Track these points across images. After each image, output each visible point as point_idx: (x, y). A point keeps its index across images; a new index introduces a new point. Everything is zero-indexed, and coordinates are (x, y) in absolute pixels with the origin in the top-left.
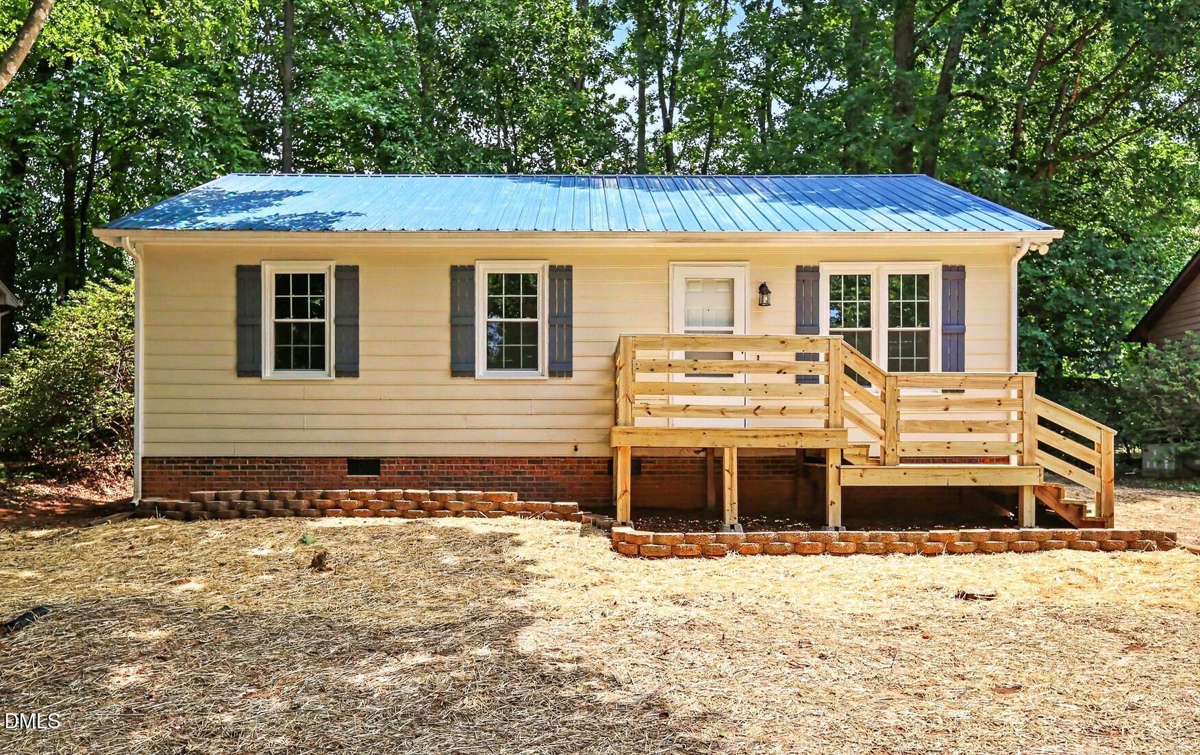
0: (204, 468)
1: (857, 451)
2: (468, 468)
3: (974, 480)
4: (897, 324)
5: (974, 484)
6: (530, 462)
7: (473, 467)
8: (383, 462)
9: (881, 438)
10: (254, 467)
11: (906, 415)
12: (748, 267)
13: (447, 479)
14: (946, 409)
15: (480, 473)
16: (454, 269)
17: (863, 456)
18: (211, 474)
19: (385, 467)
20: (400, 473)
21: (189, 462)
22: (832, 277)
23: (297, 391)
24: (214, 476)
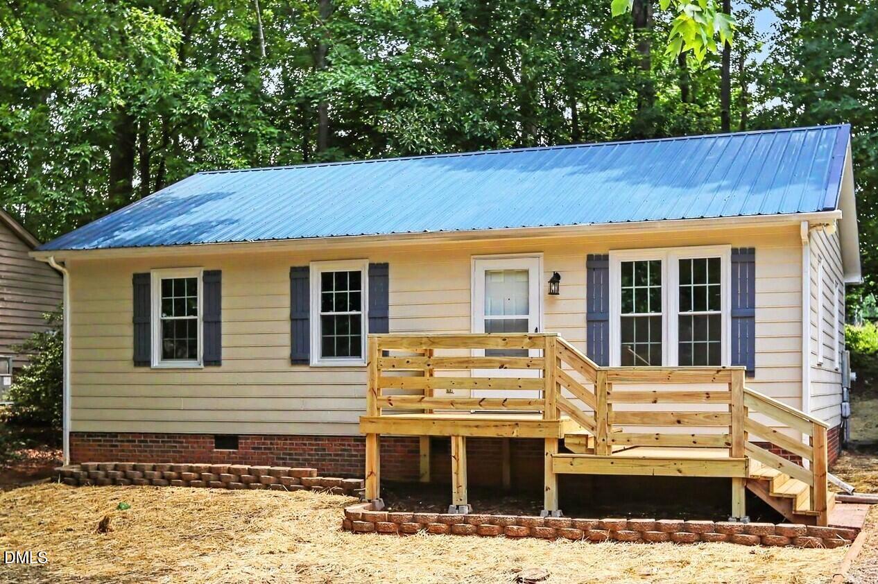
0: (112, 441)
1: (577, 441)
2: (305, 445)
3: (680, 471)
4: (688, 308)
5: (680, 475)
6: (355, 440)
7: (310, 444)
8: (241, 439)
9: (593, 429)
10: (146, 442)
11: (618, 407)
12: (541, 259)
13: (290, 454)
14: (655, 402)
15: (316, 450)
16: (293, 270)
17: (583, 445)
18: (116, 446)
19: (242, 443)
20: (253, 448)
21: (102, 436)
22: (623, 264)
23: (178, 378)
24: (119, 448)
